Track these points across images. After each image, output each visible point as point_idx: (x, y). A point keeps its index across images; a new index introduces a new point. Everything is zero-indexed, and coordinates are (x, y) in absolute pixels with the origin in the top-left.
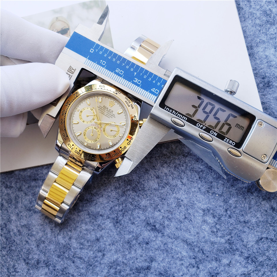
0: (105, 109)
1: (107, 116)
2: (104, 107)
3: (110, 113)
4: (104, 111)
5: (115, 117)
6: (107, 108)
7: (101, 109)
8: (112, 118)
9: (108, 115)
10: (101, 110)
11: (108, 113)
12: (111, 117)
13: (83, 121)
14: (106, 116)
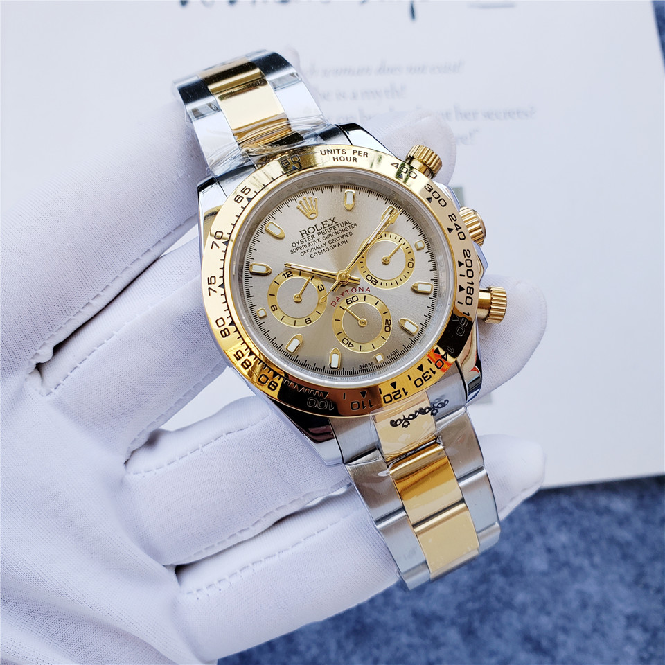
0: (314, 236)
1: (336, 243)
2: (305, 235)
3: (333, 231)
4: (317, 245)
5: (355, 225)
6: (315, 228)
7: (304, 246)
8: (351, 234)
9: (336, 239)
10: (305, 249)
11: (330, 236)
12: (347, 235)
13: (308, 321)
14: (335, 246)
